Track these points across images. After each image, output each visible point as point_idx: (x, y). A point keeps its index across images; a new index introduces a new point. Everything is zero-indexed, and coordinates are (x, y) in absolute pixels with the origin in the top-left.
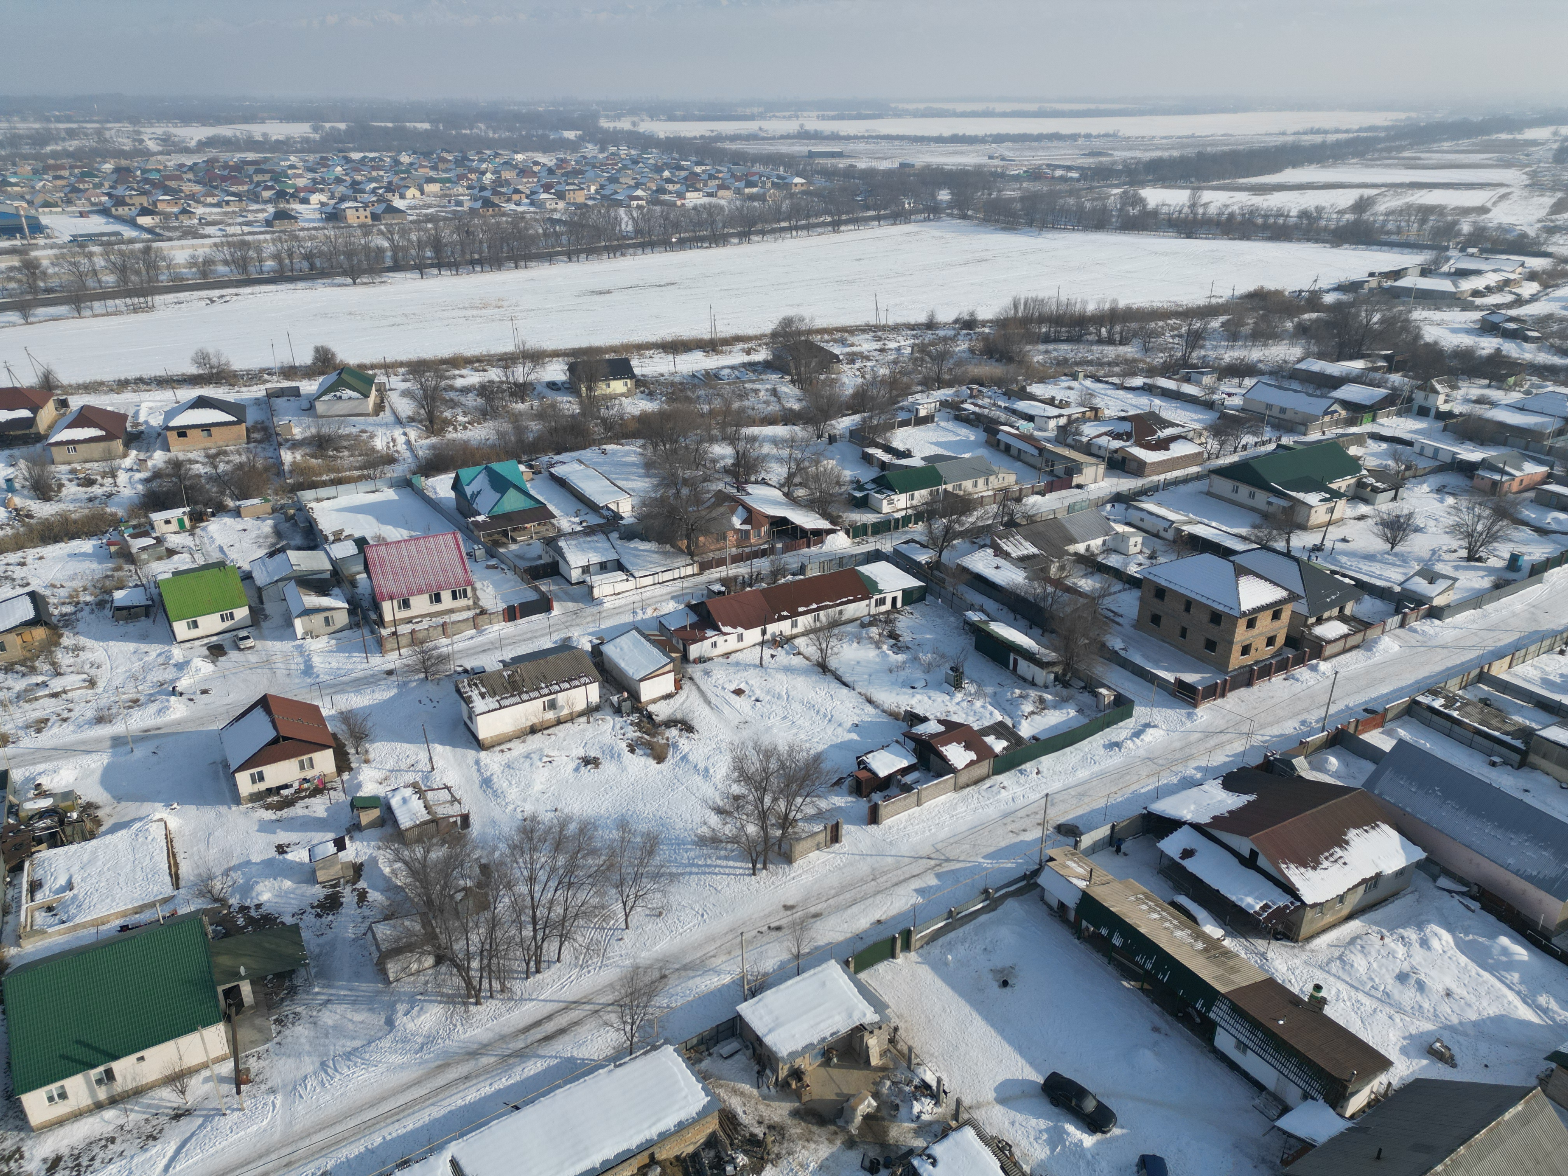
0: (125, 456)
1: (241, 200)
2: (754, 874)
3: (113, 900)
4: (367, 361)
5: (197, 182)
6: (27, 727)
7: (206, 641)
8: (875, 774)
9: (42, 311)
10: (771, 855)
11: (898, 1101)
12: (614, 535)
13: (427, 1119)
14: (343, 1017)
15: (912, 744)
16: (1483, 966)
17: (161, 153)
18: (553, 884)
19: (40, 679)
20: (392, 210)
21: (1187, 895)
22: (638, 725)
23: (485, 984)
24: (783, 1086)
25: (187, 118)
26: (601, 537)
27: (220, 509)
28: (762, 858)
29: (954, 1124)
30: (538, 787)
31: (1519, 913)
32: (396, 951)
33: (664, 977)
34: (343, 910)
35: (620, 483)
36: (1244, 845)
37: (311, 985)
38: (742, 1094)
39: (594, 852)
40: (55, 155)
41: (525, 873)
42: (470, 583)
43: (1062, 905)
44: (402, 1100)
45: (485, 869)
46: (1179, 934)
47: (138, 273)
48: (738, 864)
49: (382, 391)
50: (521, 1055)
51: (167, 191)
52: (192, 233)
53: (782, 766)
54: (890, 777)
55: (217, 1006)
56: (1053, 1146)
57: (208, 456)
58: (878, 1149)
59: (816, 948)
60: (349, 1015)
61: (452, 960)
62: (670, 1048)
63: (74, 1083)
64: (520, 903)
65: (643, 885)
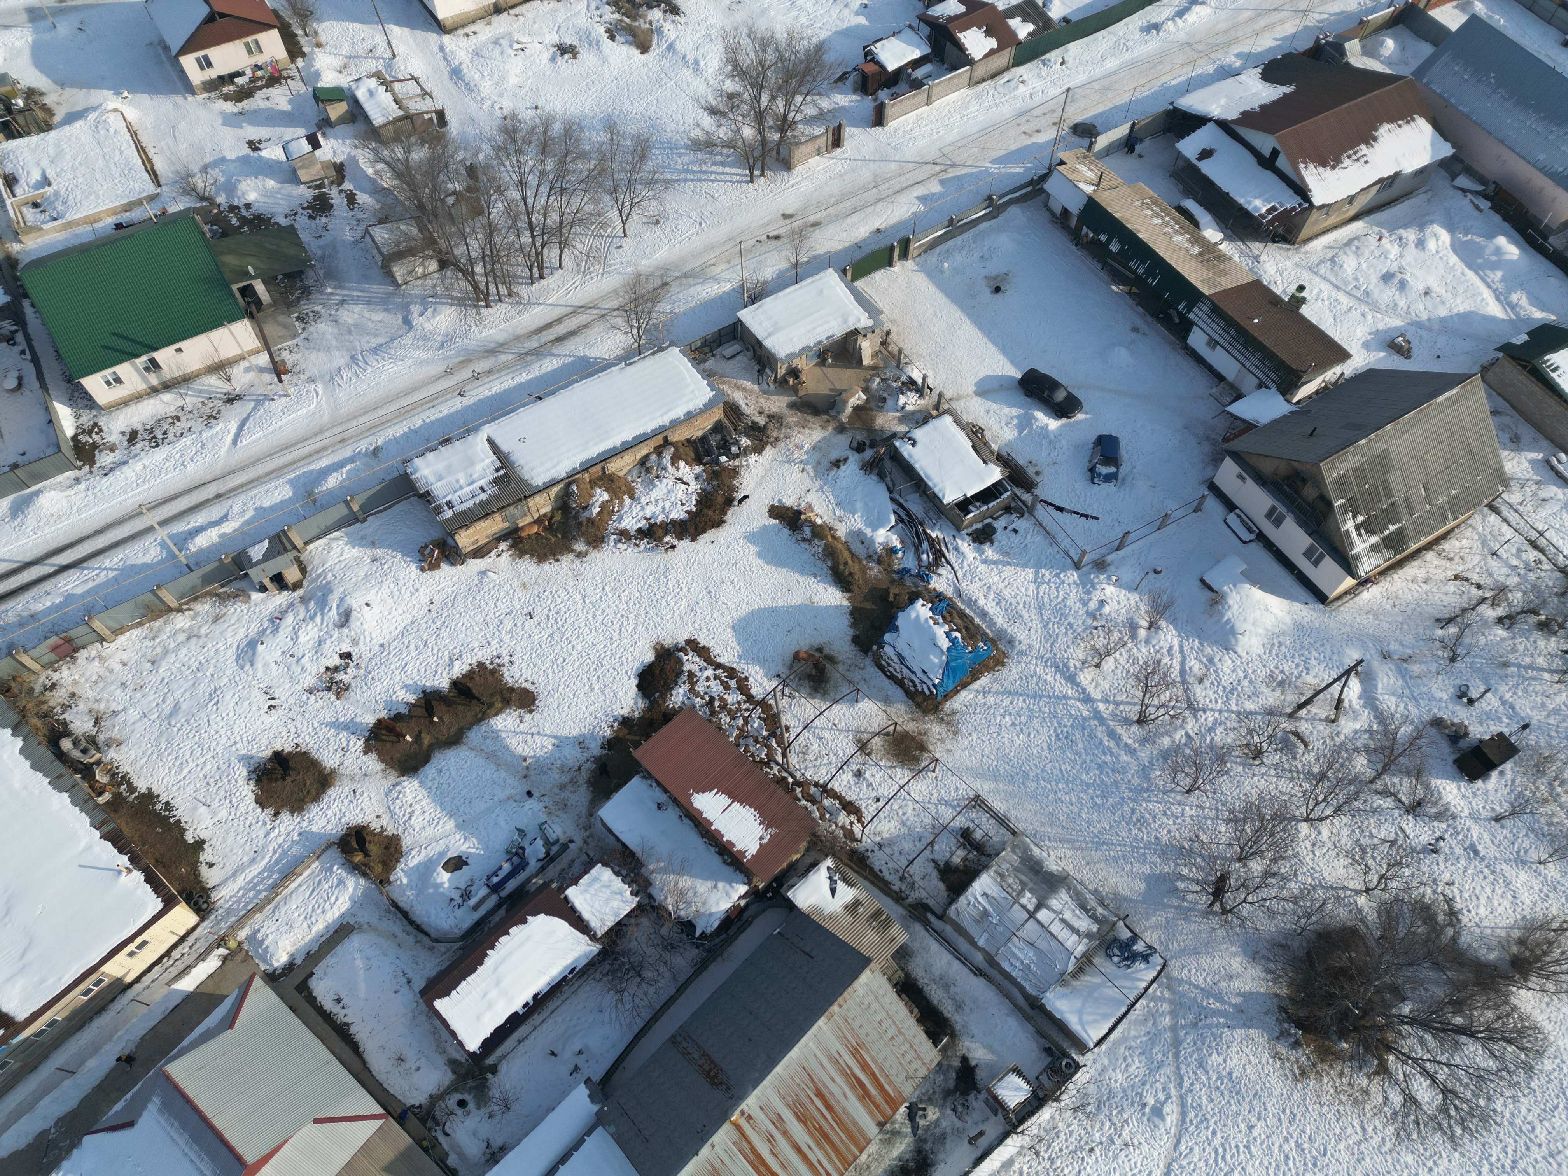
2: (752, 181)
3: (97, 197)
8: (882, 67)
10: (768, 160)
11: (885, 395)
13: (459, 406)
14: (362, 316)
15: (926, 30)
16: (1470, 266)
18: (545, 189)
21: (1195, 199)
23: (492, 289)
24: (781, 383)
28: (759, 165)
29: (934, 413)
30: (513, 80)
31: (1527, 212)
32: (399, 255)
33: (665, 284)
34: (336, 212)
36: (1265, 143)
37: (322, 286)
38: (744, 389)
39: (583, 156)
41: (515, 177)
43: (1065, 212)
44: (433, 390)
45: (472, 171)
46: (1178, 238)
48: (735, 171)
50: (538, 353)
53: (781, 58)
54: (900, 71)
55: (237, 303)
56: (1021, 428)
58: (865, 433)
59: (815, 257)
60: (367, 315)
61: (455, 265)
62: (676, 350)
63: (124, 369)
64: (514, 209)
65: (636, 192)
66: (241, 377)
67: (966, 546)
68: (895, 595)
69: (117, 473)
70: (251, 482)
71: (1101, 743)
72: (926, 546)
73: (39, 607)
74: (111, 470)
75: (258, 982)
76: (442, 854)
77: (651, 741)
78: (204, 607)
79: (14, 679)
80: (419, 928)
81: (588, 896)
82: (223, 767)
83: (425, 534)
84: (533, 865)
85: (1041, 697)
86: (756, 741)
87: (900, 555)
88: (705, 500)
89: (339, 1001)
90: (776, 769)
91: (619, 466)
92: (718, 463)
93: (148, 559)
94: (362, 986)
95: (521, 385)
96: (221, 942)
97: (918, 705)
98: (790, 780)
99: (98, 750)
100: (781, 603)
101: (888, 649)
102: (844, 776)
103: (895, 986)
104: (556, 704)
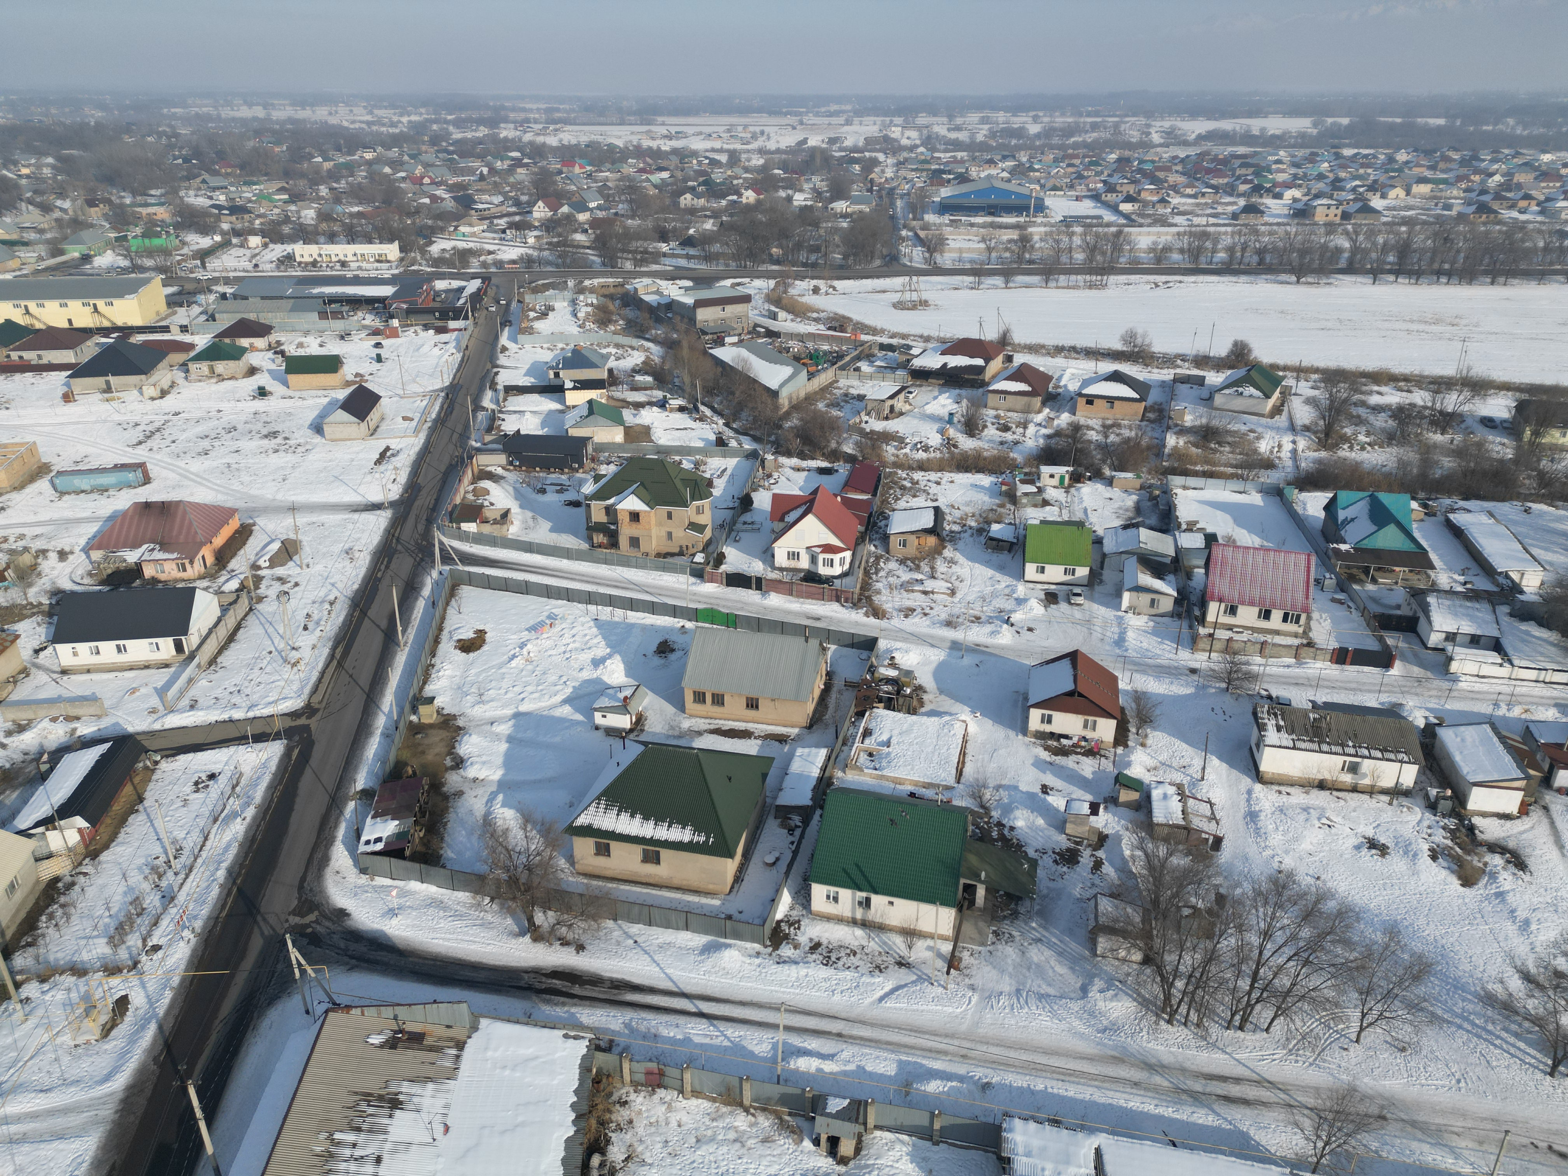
0: (1039, 412)
1: (1216, 193)
2: (1552, 1074)
3: (912, 769)
4: (1281, 362)
5: (1183, 174)
6: (900, 611)
7: (1046, 587)
9: (1020, 279)
12: (1505, 609)
13: (1088, 1097)
14: (1048, 961)
17: (1161, 145)
18: (1288, 951)
19: (920, 576)
20: (1367, 210)
22: (1452, 832)
23: (1183, 1009)
25: (1194, 113)
26: (1485, 606)
27: (1097, 475)
30: (1306, 845)
32: (1111, 931)
33: (1383, 1118)
34: (1078, 869)
35: (1535, 551)
37: (1031, 918)
39: (1347, 943)
40: (1075, 146)
41: (1262, 925)
42: (1307, 610)
44: (1072, 1065)
45: (1221, 899)
47: (1104, 253)
48: (1532, 1051)
49: (1286, 394)
50: (1197, 1098)
51: (1154, 180)
52: (1162, 222)
55: (956, 894)
57: (1104, 426)
60: (1052, 963)
61: (1159, 968)
63: (845, 894)
64: (1246, 951)
65: (1392, 1007)
66: (921, 951)
69: (786, 967)
70: (871, 1040)
73: (665, 1032)
74: (784, 962)
78: (765, 1122)
79: (608, 1076)
93: (757, 1050)
95: (1161, 1117)
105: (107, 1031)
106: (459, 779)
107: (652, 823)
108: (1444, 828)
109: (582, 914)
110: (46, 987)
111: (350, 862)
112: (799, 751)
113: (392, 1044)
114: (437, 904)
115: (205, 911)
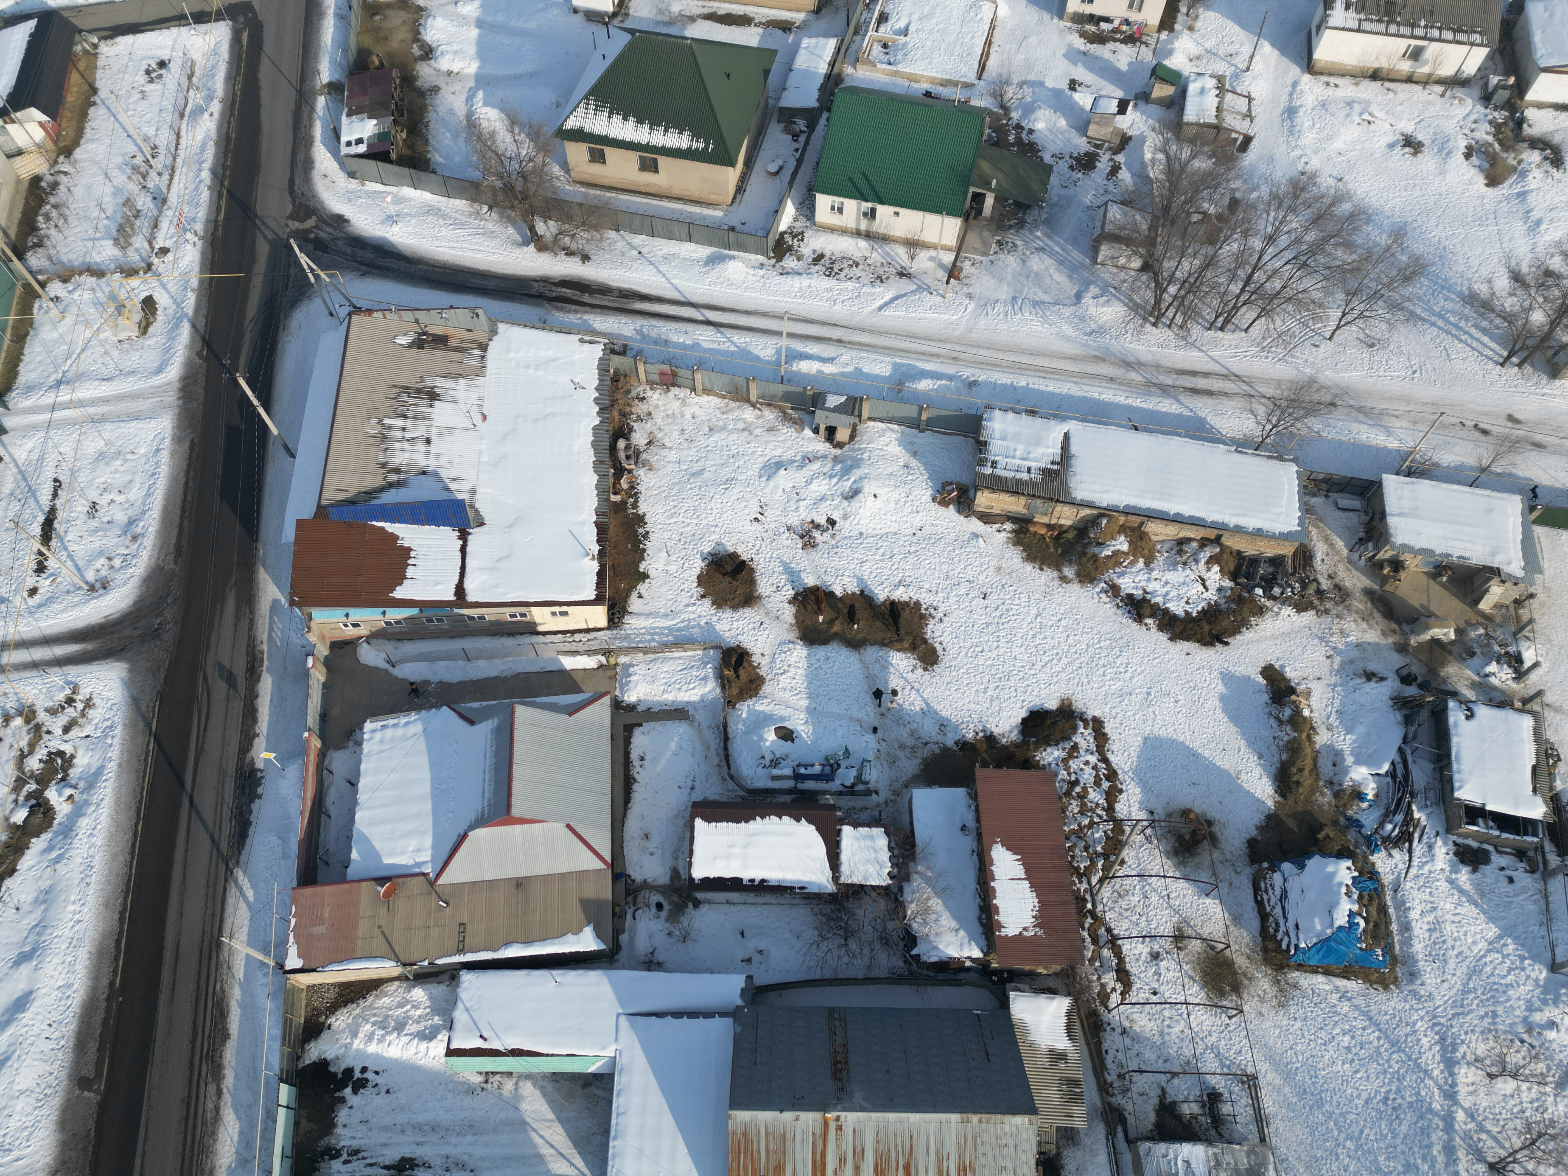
2: (1502, 365)
3: (930, 63)
10: (1538, 356)
11: (1478, 651)
13: (1065, 391)
14: (1047, 269)
18: (1288, 255)
22: (1498, 126)
23: (1170, 313)
24: (1375, 567)
28: (1524, 354)
29: (1518, 704)
30: (1338, 144)
32: (1115, 239)
33: (1333, 405)
34: (1093, 174)
37: (1036, 227)
38: (1332, 546)
39: (1349, 246)
41: (1269, 230)
45: (1234, 203)
48: (1493, 345)
50: (1165, 390)
55: (964, 203)
58: (1424, 670)
59: (1511, 475)
60: (1052, 271)
61: (1156, 274)
62: (1294, 468)
63: (851, 206)
64: (1245, 256)
65: (1375, 307)
66: (923, 262)
67: (1442, 852)
68: (1327, 837)
69: (789, 278)
70: (868, 346)
71: (1430, 1146)
72: (1399, 818)
73: (674, 338)
74: (788, 273)
75: (607, 700)
76: (782, 719)
77: (998, 772)
78: (770, 415)
79: (626, 376)
80: (727, 757)
81: (856, 845)
82: (697, 537)
83: (957, 473)
84: (835, 785)
85: (1400, 1050)
86: (1086, 848)
87: (1365, 805)
88: (1211, 613)
89: (642, 759)
90: (1084, 886)
91: (1156, 530)
92: (1250, 591)
93: (762, 354)
94: (664, 762)
95: (1129, 407)
96: (607, 653)
97: (1265, 950)
98: (1089, 906)
99: (636, 463)
100: (1207, 754)
101: (1277, 878)
102: (1140, 946)
103: (1040, 1153)
104: (948, 680)
105: (144, 328)
106: (432, 72)
107: (646, 127)
108: (1490, 122)
109: (584, 224)
110: (70, 287)
111: (335, 166)
112: (806, 42)
113: (418, 344)
114: (437, 212)
115: (202, 214)
